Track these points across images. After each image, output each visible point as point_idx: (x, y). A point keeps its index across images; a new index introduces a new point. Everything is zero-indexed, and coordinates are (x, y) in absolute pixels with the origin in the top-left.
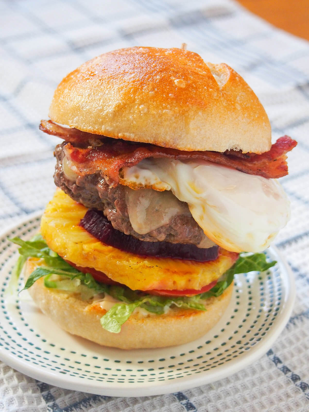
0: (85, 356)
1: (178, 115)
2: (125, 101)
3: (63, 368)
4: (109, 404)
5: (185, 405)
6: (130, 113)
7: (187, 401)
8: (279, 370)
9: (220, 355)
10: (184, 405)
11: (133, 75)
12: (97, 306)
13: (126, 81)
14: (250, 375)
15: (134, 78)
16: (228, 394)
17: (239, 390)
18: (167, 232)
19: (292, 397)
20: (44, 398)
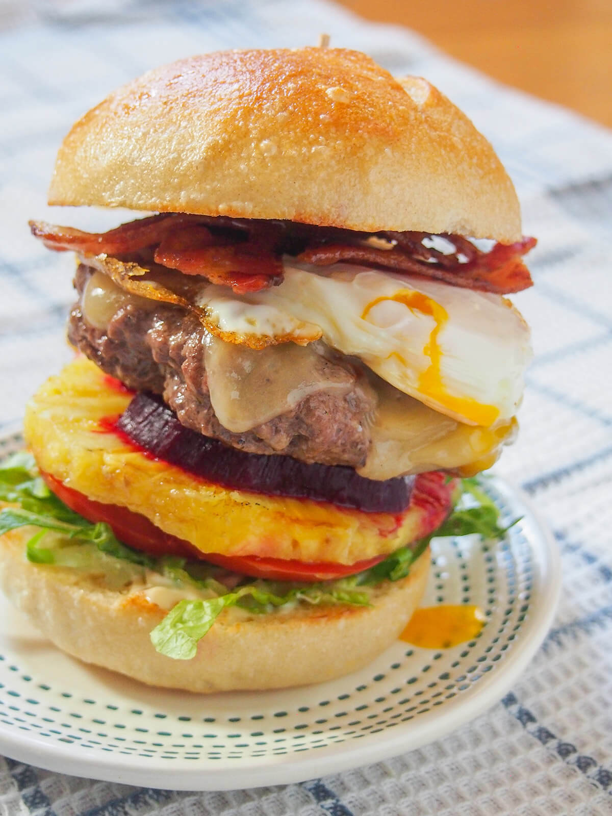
0: (115, 709)
1: (343, 156)
2: (227, 136)
3: (65, 732)
4: (167, 810)
5: (331, 811)
6: (239, 158)
7: (334, 801)
8: (530, 736)
9: (406, 701)
10: (328, 809)
11: (236, 86)
12: (138, 597)
13: (222, 97)
14: (469, 746)
15: (239, 90)
16: (424, 785)
17: (446, 777)
18: (291, 431)
19: (559, 786)
20: (25, 803)
